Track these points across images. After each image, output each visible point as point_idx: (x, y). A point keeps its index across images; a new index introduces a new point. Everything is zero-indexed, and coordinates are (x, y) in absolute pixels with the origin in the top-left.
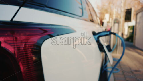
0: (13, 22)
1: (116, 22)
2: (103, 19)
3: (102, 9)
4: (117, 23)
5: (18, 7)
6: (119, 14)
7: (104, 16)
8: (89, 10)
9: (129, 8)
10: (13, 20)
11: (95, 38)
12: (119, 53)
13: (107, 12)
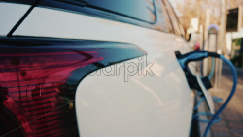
0: (13, 38)
1: (212, 32)
2: (188, 27)
3: (186, 10)
4: (213, 34)
5: (28, 7)
6: (215, 19)
7: (189, 22)
8: (167, 11)
9: (233, 7)
10: (14, 34)
11: (181, 64)
12: (218, 87)
13: (194, 16)
